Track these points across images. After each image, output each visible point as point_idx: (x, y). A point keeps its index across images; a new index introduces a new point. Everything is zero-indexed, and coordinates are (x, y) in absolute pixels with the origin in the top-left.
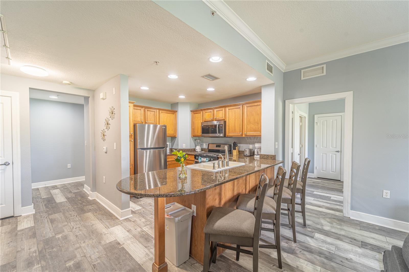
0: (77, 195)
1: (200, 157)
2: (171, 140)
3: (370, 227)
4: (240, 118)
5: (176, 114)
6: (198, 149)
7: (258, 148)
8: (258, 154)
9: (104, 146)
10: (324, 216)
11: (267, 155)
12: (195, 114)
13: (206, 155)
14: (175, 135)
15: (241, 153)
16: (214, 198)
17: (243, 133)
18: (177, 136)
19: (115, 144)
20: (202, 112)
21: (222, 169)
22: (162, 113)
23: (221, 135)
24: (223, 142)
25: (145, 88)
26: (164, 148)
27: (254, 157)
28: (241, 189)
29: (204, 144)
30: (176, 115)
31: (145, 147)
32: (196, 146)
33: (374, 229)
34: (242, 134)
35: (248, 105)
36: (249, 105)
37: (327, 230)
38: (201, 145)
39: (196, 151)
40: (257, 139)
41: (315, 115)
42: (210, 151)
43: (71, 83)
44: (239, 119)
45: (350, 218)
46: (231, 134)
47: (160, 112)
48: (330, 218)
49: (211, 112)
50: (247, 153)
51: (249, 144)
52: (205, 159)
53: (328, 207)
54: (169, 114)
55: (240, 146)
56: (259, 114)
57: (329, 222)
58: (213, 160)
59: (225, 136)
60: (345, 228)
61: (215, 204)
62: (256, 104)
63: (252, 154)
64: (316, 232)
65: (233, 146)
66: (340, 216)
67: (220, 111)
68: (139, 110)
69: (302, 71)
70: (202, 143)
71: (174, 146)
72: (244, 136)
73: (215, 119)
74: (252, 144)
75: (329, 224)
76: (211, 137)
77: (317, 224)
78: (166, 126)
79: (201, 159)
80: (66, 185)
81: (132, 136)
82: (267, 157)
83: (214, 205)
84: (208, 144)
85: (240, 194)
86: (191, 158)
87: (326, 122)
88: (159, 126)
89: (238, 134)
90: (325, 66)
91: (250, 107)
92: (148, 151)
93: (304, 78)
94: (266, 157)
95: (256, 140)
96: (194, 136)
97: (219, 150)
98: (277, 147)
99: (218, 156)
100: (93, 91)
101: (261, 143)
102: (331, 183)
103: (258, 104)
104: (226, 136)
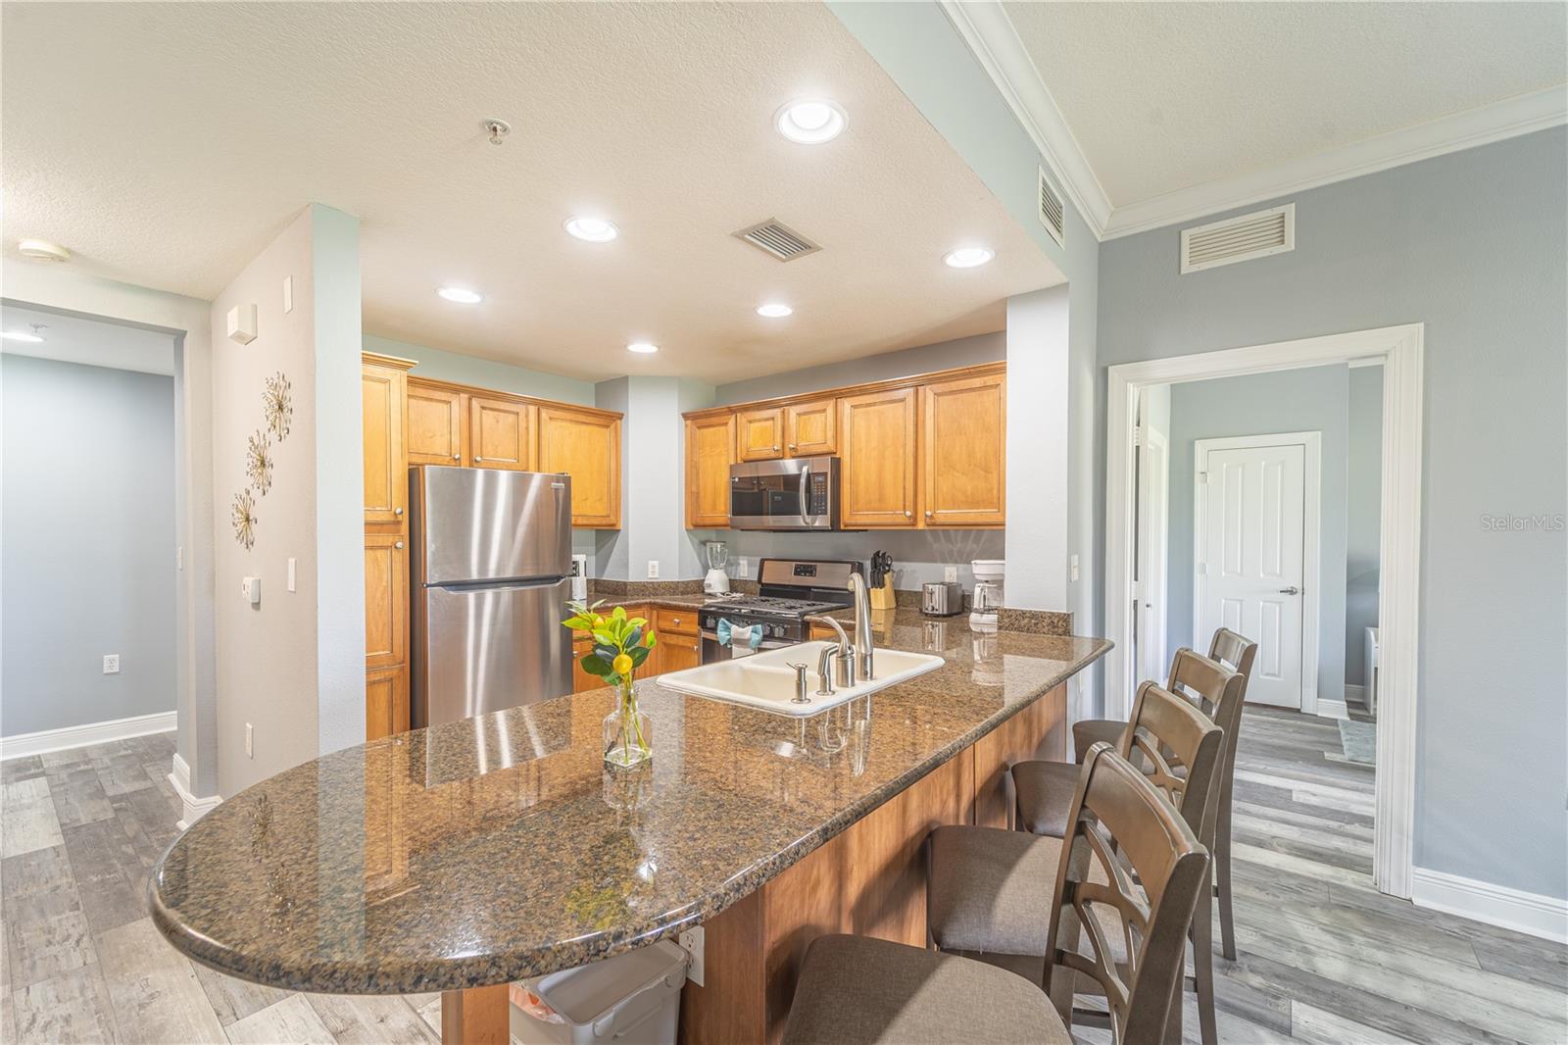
0: (126, 810)
1: (722, 619)
2: (596, 544)
3: (1520, 949)
4: (905, 445)
5: (616, 427)
6: (716, 580)
7: (987, 582)
8: (988, 610)
9: (247, 575)
10: (1295, 897)
11: (1034, 615)
12: (702, 430)
13: (753, 611)
14: (612, 520)
15: (907, 604)
16: (810, 878)
17: (916, 513)
18: (621, 526)
19: (292, 561)
20: (734, 416)
21: (843, 695)
22: (551, 418)
23: (821, 521)
24: (826, 554)
25: (460, 296)
26: (558, 578)
27: (968, 622)
28: (938, 799)
29: (743, 562)
30: (616, 432)
31: (475, 576)
32: (706, 570)
33: (1538, 960)
34: (915, 519)
35: (940, 387)
36: (946, 384)
37: (1338, 980)
38: (729, 564)
39: (707, 591)
40: (977, 541)
41: (1196, 442)
42: (770, 591)
43: (69, 251)
44: (901, 451)
45: (1411, 901)
46: (863, 518)
47: (544, 414)
48: (1326, 906)
49: (773, 419)
50: (937, 602)
51: (944, 561)
52: (746, 632)
53: (1297, 845)
54: (584, 427)
55: (901, 571)
56: (995, 429)
57: (1332, 932)
58: (781, 634)
59: (835, 526)
60: (1414, 961)
61: (813, 912)
62: (977, 382)
63: (959, 605)
64: (1290, 996)
65: (873, 573)
66: (1366, 894)
67: (812, 416)
68: (440, 405)
69: (1186, 235)
70: (731, 558)
71: (608, 569)
72: (921, 526)
73: (790, 449)
74: (956, 562)
75: (1336, 943)
76: (774, 531)
77: (1281, 942)
78: (567, 481)
79: (728, 629)
80: (92, 756)
81: (399, 523)
82: (1033, 621)
83: (808, 919)
84: (758, 559)
85: (935, 827)
86: (685, 623)
87: (1240, 469)
88: (536, 482)
89: (894, 514)
90: (1290, 210)
91: (950, 397)
92: (489, 595)
93: (1195, 268)
94: (1026, 621)
95: (975, 546)
96: (699, 527)
97: (809, 588)
98: (1075, 577)
99: (807, 617)
100: (205, 305)
101: (1004, 559)
102: (1268, 722)
103: (989, 380)
104: (842, 527)
